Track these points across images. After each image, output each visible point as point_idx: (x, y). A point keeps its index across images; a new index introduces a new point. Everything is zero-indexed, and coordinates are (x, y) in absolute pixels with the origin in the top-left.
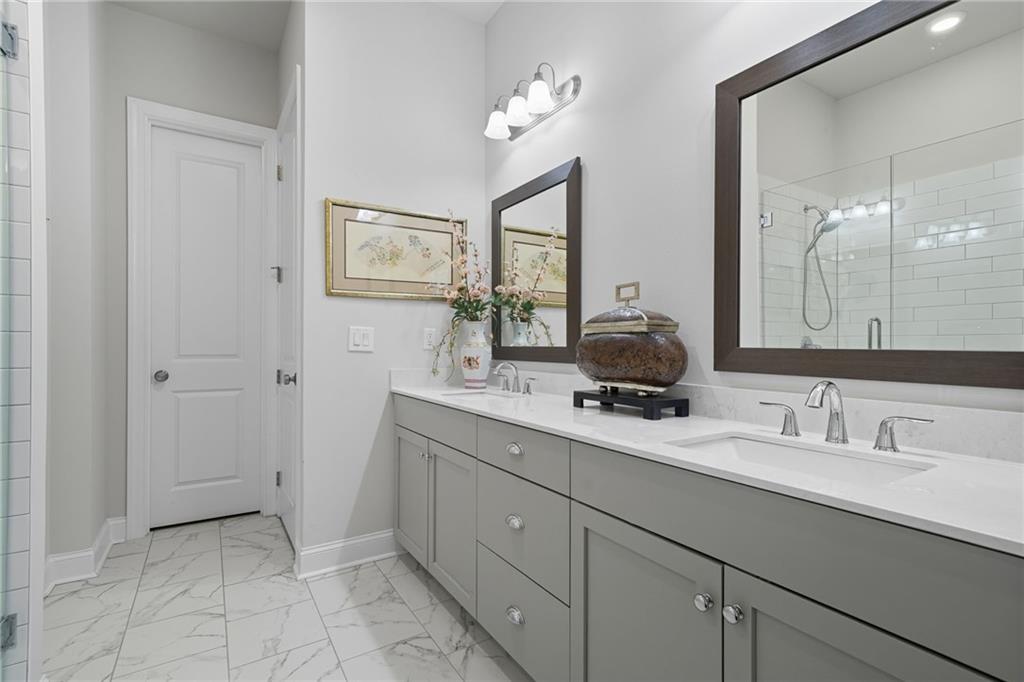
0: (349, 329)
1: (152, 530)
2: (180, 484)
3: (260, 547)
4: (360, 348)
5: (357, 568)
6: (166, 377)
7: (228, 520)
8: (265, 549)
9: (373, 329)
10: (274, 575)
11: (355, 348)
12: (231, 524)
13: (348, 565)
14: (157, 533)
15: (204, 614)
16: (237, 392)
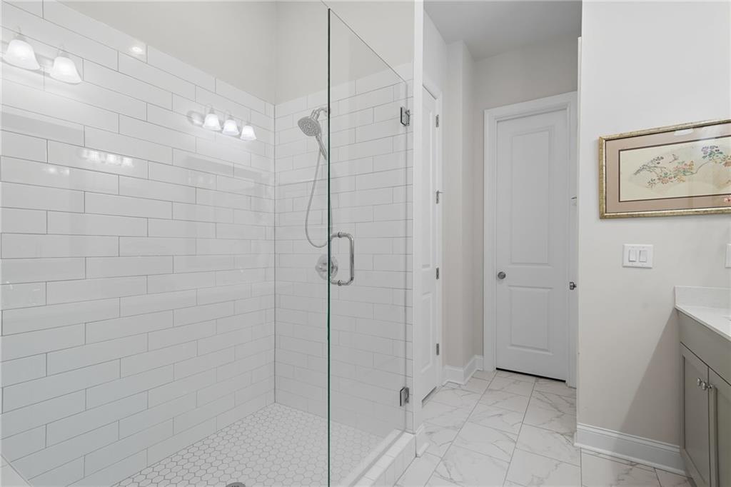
0: (624, 246)
1: (497, 369)
2: (513, 345)
3: (557, 408)
4: (634, 264)
5: (633, 464)
6: (504, 276)
7: (542, 380)
8: (559, 411)
9: (651, 245)
10: (557, 433)
11: (630, 264)
12: (543, 383)
13: (626, 457)
14: (500, 372)
15: (505, 435)
16: (549, 290)
